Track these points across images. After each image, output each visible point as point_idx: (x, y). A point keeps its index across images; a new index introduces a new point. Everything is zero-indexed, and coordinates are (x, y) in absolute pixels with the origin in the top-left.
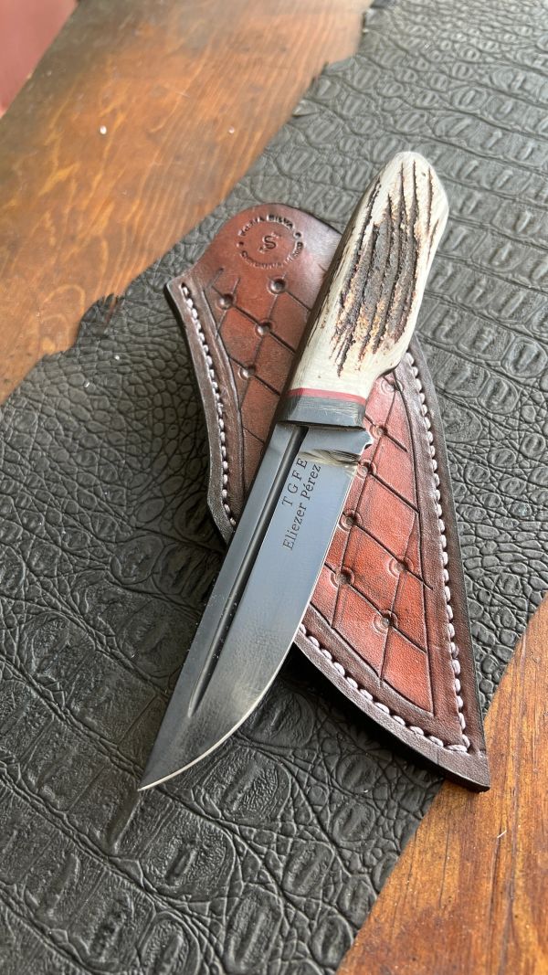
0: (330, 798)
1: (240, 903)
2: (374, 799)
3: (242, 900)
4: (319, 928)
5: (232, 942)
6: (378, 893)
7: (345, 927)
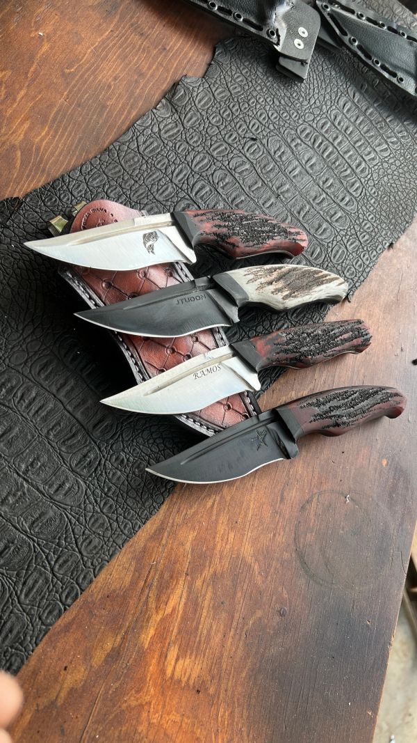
0: (83, 533)
1: (31, 574)
2: (103, 536)
3: (32, 573)
4: (66, 589)
5: (24, 591)
6: (95, 577)
7: (77, 590)
